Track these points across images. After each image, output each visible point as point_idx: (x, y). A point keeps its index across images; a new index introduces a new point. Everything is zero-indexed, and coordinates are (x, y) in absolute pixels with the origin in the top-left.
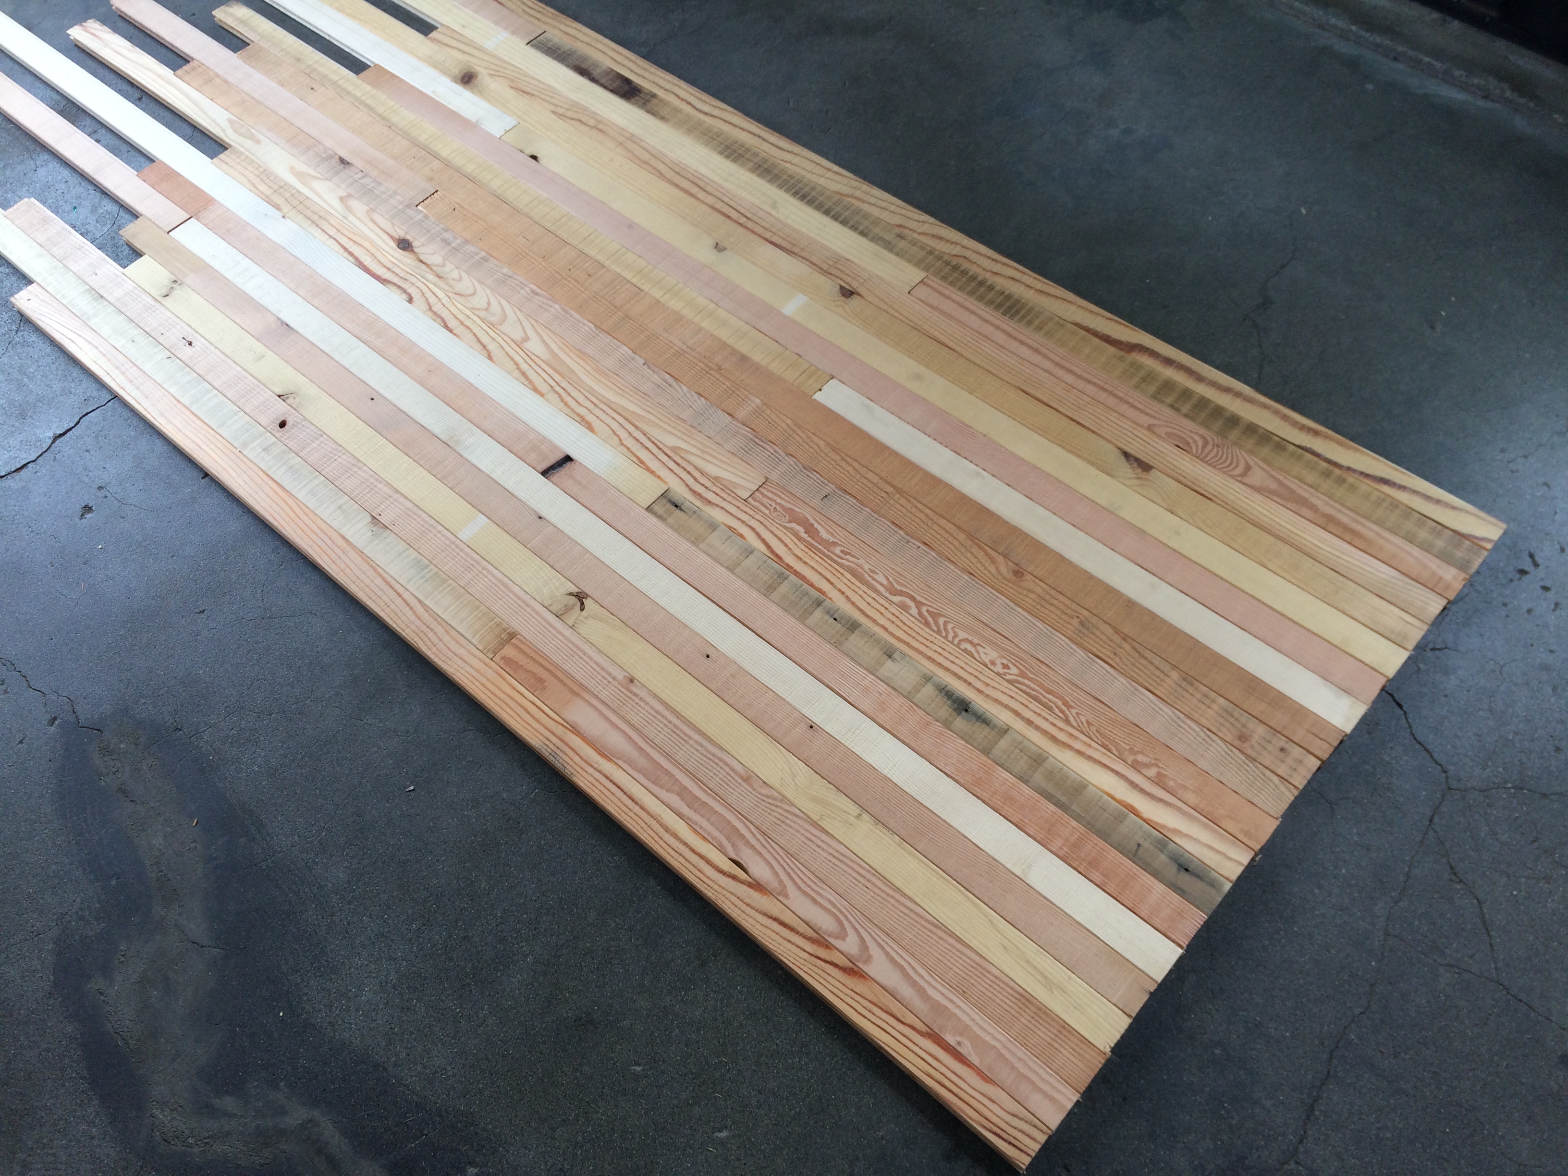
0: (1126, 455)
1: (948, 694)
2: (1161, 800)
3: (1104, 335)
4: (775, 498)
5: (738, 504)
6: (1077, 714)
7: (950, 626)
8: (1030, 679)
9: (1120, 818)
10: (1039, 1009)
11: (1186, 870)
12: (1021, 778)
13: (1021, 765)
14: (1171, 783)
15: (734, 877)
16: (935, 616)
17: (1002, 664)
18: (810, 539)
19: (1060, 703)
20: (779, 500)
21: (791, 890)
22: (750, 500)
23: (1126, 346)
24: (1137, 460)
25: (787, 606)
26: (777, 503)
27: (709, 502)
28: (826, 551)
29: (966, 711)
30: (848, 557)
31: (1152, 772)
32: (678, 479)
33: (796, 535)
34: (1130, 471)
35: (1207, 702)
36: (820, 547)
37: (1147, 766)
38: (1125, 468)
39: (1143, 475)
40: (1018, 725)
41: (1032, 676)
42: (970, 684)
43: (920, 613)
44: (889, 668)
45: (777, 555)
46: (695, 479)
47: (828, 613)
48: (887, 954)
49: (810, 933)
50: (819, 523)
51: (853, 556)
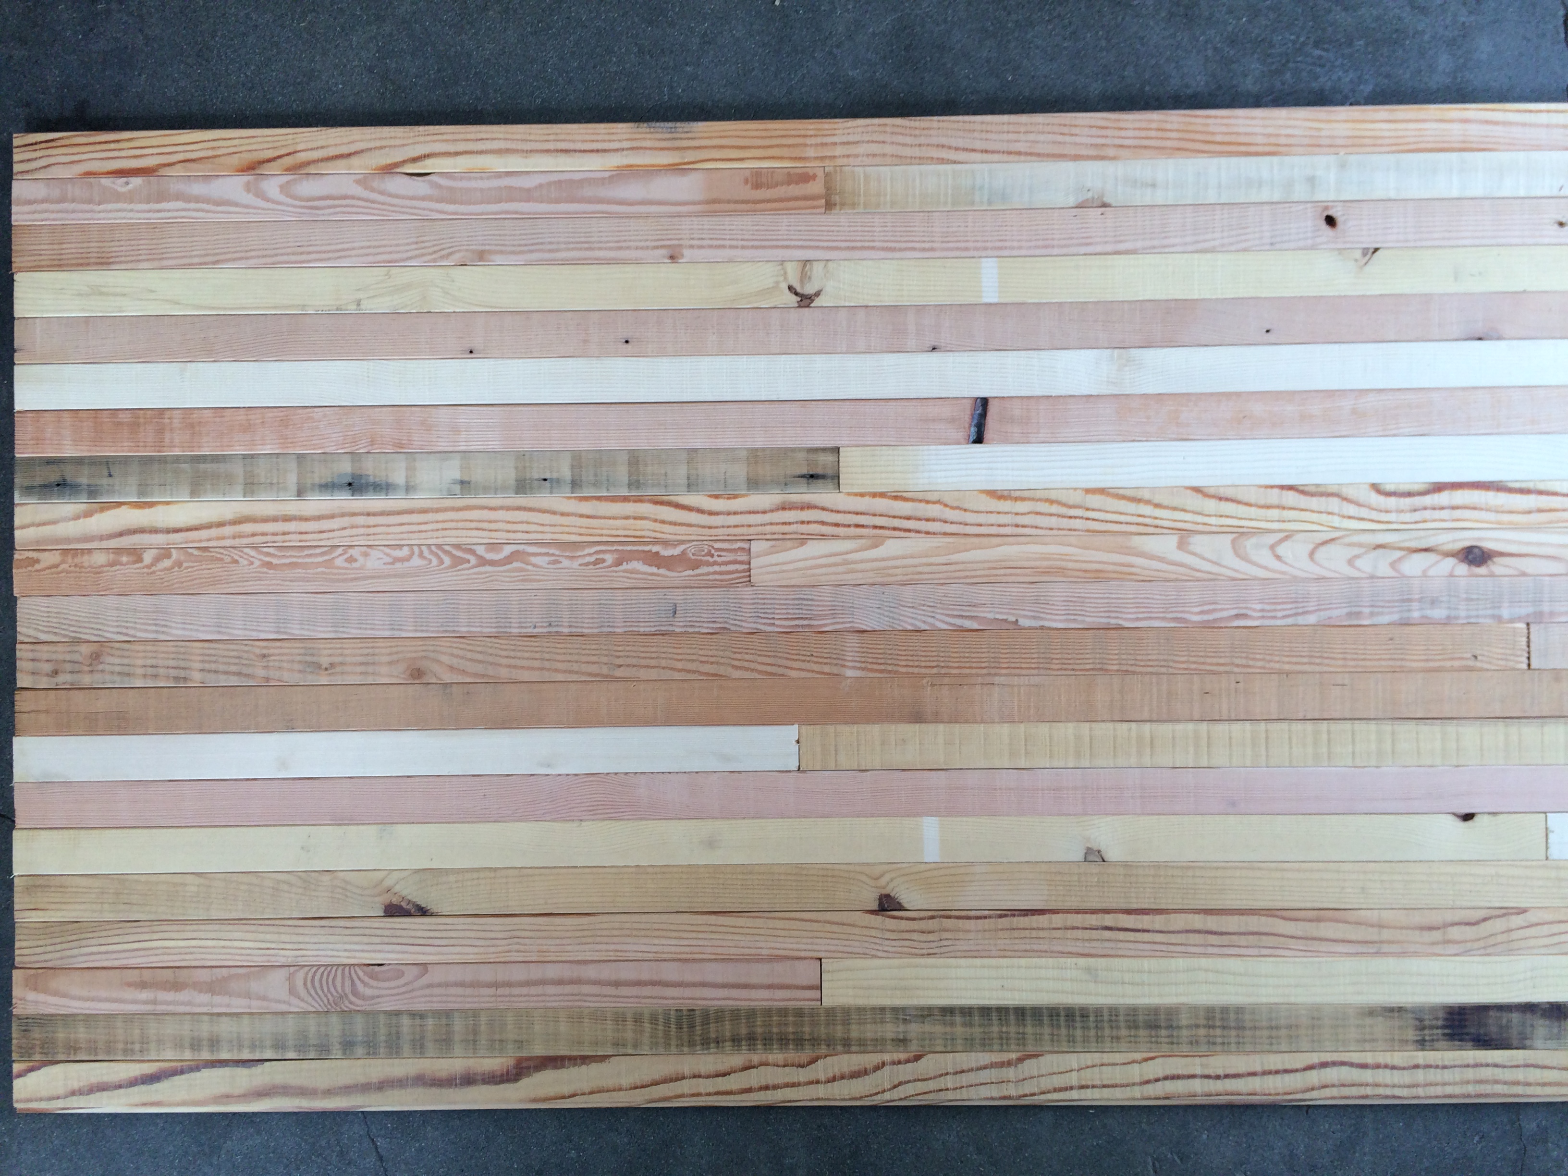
0: (423, 912)
1: (382, 487)
2: (121, 534)
3: (563, 1067)
4: (724, 568)
5: (752, 530)
6: (252, 563)
7: (435, 561)
8: (318, 565)
9: (143, 489)
10: (88, 264)
11: (58, 485)
12: (252, 456)
13: (261, 471)
14: (124, 559)
15: (415, 160)
16: (457, 562)
17: (356, 560)
18: (647, 548)
19: (275, 561)
20: (717, 568)
21: (359, 191)
22: (745, 545)
23: (529, 1068)
24: (407, 914)
25: (602, 458)
26: (715, 563)
27: (784, 509)
28: (621, 548)
29: (350, 484)
30: (592, 559)
31: (148, 557)
32: (841, 508)
33: (666, 543)
34: (404, 893)
35: (150, 671)
36: (629, 548)
37: (157, 560)
38: (412, 892)
39: (386, 899)
40: (293, 507)
41: (320, 570)
42: (368, 514)
43: (473, 552)
44: (453, 471)
45: (662, 503)
46: (823, 523)
47: (558, 481)
48: (236, 205)
49: (312, 170)
50: (652, 574)
51: (587, 564)
